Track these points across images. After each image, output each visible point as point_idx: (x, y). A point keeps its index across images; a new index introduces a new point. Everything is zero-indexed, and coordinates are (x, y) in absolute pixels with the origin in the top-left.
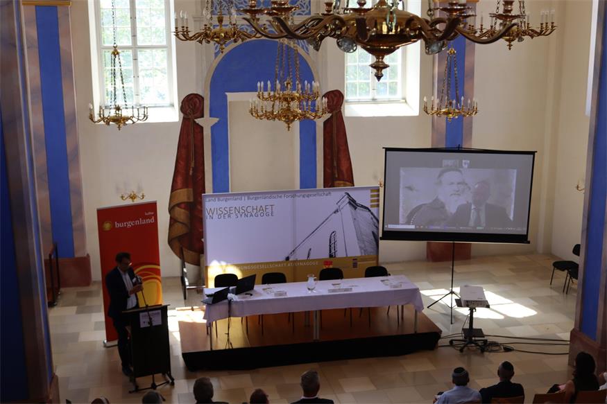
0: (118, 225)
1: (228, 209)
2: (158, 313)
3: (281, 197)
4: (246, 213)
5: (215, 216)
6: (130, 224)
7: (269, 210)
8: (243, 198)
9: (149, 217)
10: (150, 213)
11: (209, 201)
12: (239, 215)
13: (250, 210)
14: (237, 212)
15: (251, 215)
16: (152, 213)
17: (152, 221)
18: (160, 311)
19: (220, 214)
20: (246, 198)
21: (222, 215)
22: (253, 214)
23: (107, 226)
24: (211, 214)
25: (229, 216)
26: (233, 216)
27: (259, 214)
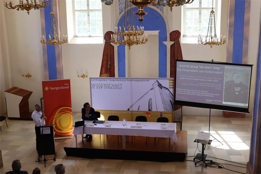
0: (51, 88)
1: (101, 85)
2: (49, 129)
3: (125, 80)
4: (109, 87)
5: (95, 87)
6: (57, 88)
7: (120, 86)
8: (108, 80)
9: (67, 86)
10: (67, 84)
11: (93, 80)
12: (106, 88)
13: (111, 86)
14: (105, 86)
15: (112, 88)
16: (68, 84)
17: (68, 87)
18: (49, 128)
19: (97, 87)
20: (109, 80)
21: (99, 88)
22: (113, 88)
23: (47, 89)
24: (93, 86)
25: (102, 88)
26: (103, 88)
27: (115, 88)
